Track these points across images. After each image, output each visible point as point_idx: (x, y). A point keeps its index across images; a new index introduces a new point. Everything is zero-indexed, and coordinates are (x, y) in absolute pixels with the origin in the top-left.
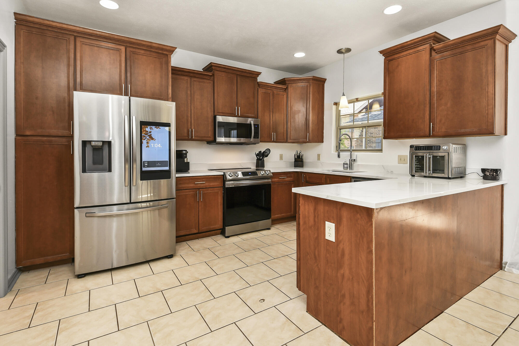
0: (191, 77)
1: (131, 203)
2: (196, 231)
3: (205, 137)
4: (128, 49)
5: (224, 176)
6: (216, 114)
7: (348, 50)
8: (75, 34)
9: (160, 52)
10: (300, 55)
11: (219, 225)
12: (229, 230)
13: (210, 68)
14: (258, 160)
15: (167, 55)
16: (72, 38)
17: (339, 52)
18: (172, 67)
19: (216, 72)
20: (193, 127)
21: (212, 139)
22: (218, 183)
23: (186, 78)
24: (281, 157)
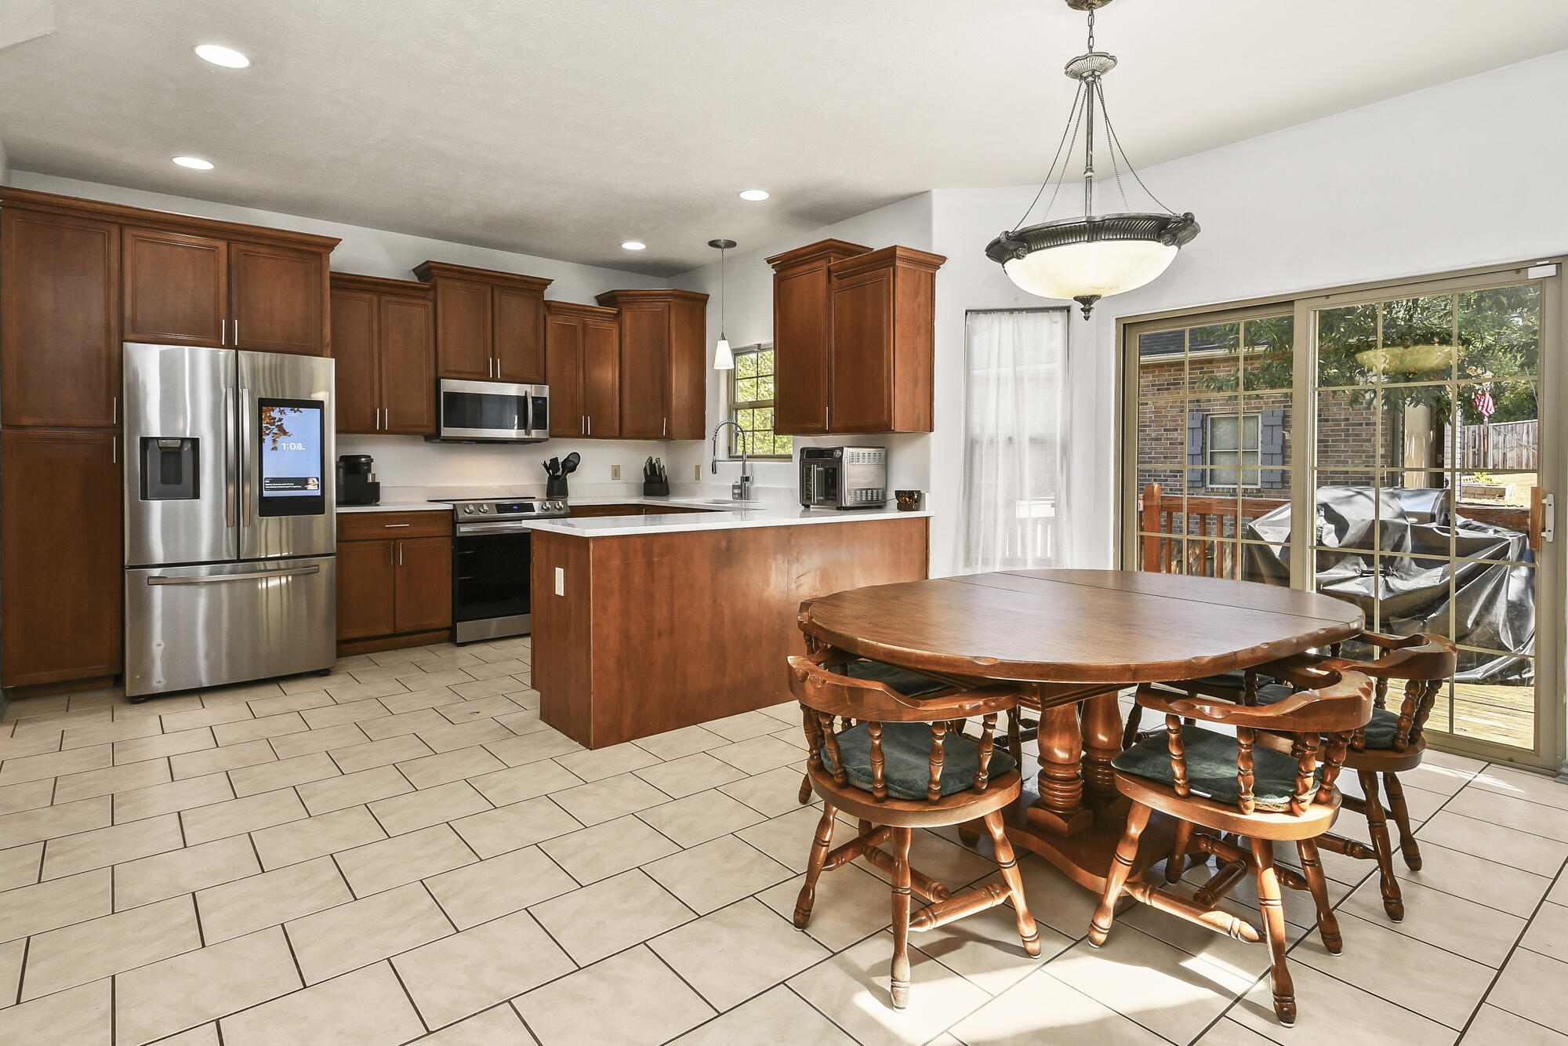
0: (380, 293)
1: (239, 560)
2: (388, 631)
3: (415, 426)
4: (234, 247)
5: (453, 512)
6: (440, 374)
7: (731, 244)
8: (122, 221)
9: (304, 248)
10: (633, 247)
11: (444, 618)
12: (464, 629)
13: (427, 271)
14: (553, 479)
15: (319, 255)
16: (115, 230)
17: (713, 244)
18: (331, 272)
19: (441, 282)
20: (385, 404)
21: (432, 430)
22: (439, 529)
23: (368, 296)
24: (616, 472)
